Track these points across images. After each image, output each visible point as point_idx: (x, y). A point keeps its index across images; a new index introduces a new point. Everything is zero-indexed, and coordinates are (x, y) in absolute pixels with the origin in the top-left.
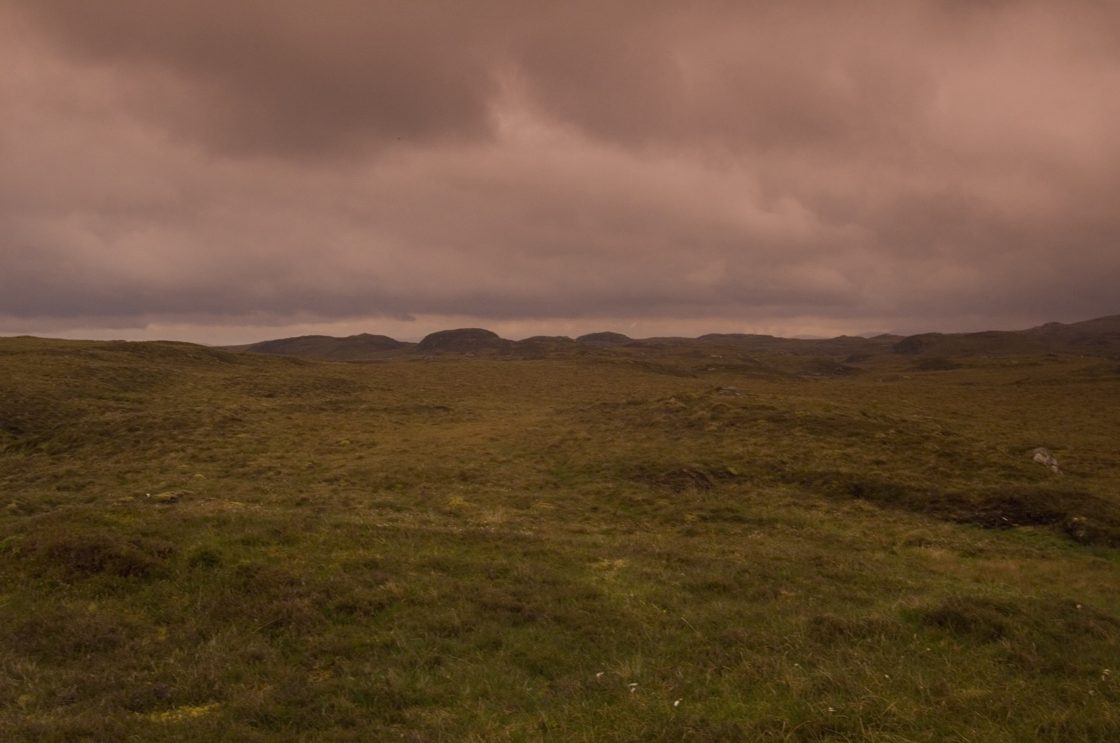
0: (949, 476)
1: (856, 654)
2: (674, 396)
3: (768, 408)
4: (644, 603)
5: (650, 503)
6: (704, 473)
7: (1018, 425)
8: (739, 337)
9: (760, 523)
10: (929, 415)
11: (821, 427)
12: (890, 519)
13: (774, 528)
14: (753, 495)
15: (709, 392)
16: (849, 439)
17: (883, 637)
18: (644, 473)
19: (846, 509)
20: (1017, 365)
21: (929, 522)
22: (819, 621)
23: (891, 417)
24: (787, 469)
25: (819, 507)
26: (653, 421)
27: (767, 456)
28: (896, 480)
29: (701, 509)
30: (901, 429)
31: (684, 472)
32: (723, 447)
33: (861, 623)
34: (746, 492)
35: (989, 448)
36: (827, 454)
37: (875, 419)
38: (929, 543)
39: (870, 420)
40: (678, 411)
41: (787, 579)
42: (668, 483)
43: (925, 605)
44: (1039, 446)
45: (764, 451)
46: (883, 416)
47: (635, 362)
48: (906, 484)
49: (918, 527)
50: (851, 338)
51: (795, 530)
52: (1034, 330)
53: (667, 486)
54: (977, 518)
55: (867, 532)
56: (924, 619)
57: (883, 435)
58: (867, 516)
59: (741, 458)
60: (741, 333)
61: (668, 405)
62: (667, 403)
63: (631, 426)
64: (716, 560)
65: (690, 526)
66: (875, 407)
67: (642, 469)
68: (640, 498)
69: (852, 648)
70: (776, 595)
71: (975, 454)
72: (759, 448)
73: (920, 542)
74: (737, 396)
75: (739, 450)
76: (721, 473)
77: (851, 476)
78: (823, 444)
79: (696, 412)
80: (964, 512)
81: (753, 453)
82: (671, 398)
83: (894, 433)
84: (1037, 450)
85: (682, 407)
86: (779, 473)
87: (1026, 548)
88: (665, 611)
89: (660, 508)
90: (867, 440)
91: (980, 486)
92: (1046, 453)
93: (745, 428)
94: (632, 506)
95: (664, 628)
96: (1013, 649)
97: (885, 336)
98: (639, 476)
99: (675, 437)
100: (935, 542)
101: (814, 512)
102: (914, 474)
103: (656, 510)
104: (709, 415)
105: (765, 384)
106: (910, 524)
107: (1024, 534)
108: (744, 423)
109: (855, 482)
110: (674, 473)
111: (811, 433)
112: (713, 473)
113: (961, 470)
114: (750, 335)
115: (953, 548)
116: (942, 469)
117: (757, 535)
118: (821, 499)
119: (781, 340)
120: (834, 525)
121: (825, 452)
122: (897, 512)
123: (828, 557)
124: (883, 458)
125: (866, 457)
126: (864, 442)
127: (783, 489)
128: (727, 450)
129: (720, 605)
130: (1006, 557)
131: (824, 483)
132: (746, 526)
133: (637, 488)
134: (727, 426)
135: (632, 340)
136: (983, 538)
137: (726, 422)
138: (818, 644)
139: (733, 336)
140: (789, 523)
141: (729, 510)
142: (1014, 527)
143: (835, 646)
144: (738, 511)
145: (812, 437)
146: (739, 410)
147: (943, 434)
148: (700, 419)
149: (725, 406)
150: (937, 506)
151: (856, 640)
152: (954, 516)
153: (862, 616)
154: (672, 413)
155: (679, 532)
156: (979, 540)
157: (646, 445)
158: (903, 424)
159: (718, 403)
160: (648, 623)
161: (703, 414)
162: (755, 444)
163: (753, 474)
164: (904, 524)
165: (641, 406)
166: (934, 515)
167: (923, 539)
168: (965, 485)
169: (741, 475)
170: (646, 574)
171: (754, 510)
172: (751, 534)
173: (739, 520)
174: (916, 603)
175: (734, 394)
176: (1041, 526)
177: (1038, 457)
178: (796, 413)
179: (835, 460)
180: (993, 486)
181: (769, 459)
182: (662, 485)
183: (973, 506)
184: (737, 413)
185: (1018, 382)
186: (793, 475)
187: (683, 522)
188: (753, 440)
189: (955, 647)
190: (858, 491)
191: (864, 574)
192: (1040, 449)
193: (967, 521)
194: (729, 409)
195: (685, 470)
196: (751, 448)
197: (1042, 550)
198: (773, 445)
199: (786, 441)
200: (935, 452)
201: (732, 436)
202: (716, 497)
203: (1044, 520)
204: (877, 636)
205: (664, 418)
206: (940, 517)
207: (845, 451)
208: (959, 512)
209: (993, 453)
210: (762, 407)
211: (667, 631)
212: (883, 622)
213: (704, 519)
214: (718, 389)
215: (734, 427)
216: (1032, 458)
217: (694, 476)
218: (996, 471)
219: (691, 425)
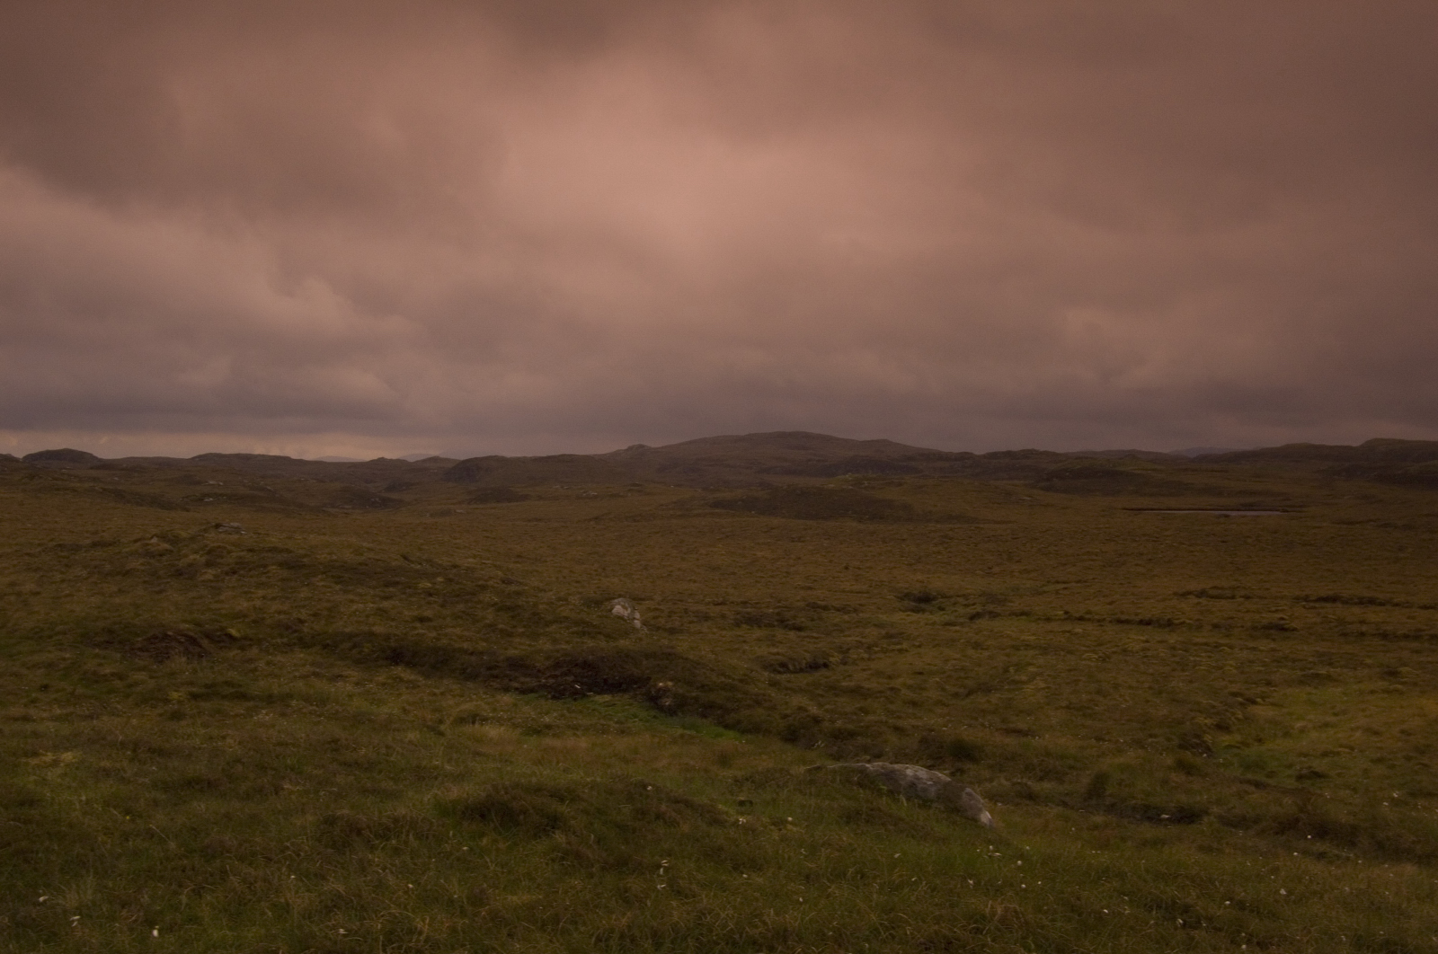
0: (510, 635)
1: (376, 859)
2: (156, 535)
3: (281, 551)
4: (100, 809)
5: (121, 677)
6: (196, 636)
7: (596, 571)
8: (246, 458)
9: (270, 700)
10: (488, 559)
11: (348, 574)
12: (436, 691)
13: (288, 706)
14: (261, 664)
15: (205, 530)
16: (386, 590)
17: (411, 837)
18: (114, 638)
19: (381, 679)
20: (596, 497)
21: (485, 693)
22: (331, 821)
23: (440, 562)
24: (306, 630)
25: (347, 677)
26: (128, 568)
27: (279, 613)
28: (445, 641)
29: (191, 684)
30: (451, 576)
31: (170, 636)
32: (222, 602)
33: (384, 820)
34: (250, 661)
35: (560, 599)
36: (357, 610)
37: (420, 564)
38: (484, 720)
39: (413, 565)
40: (161, 555)
41: (292, 770)
42: (148, 651)
43: (465, 795)
44: (620, 596)
45: (275, 606)
46: (429, 561)
47: (104, 490)
48: (457, 646)
49: (471, 700)
50: (391, 460)
51: (314, 708)
52: (617, 453)
53: (146, 654)
54: (544, 686)
55: (408, 707)
56: (463, 813)
57: (429, 585)
58: (407, 688)
59: (245, 616)
60: (248, 452)
61: (149, 547)
62: (147, 544)
63: (96, 576)
64: (200, 749)
65: (176, 707)
66: (420, 549)
67: (111, 632)
68: (108, 671)
69: (371, 852)
70: (277, 790)
71: (541, 607)
72: (269, 603)
73: (474, 718)
74: (242, 534)
75: (243, 605)
76: (219, 636)
77: (387, 637)
78: (351, 597)
79: (186, 556)
80: (528, 679)
81: (260, 609)
82: (152, 538)
83: (442, 582)
84: (616, 601)
85: (167, 550)
86: (296, 635)
87: (602, 722)
88: (128, 818)
89: (136, 684)
90: (408, 591)
91: (548, 646)
92: (627, 605)
93: (251, 577)
94: (97, 682)
95: (127, 840)
96: (569, 843)
97: (435, 459)
98: (108, 642)
99: (157, 589)
100: (493, 718)
101: (340, 684)
102: (466, 633)
103: (130, 686)
104: (203, 559)
105: (280, 519)
106: (462, 696)
107: (600, 704)
108: (250, 570)
109: (393, 644)
110: (155, 637)
111: (336, 583)
112: (208, 636)
113: (524, 627)
114: (259, 455)
115: (514, 724)
116: (501, 626)
117: (265, 716)
118: (349, 668)
119: (301, 462)
120: (366, 700)
121: (355, 607)
122: (445, 682)
123: (347, 740)
124: (428, 613)
125: (406, 613)
126: (404, 593)
127: (300, 655)
128: (227, 606)
129: (202, 806)
130: (578, 733)
131: (355, 646)
132: (251, 704)
133: (104, 658)
134: (227, 574)
135: (100, 460)
136: (551, 712)
137: (226, 569)
138: (330, 850)
139: (238, 456)
140: (307, 699)
141: (227, 683)
142: (590, 696)
143: (350, 851)
144: (240, 686)
145: (338, 587)
146: (242, 554)
147: (503, 582)
148: (190, 565)
149: (225, 548)
150: (495, 672)
151: (377, 842)
152: (516, 685)
153: (386, 811)
154: (154, 557)
155: (161, 715)
156: (546, 714)
157: (117, 600)
158: (454, 571)
159: (216, 544)
160: (105, 834)
161: (195, 559)
162: (264, 597)
163: (261, 636)
164: (454, 696)
165: (110, 548)
166: (492, 684)
167: (477, 715)
168: (530, 645)
169: (245, 638)
170: (105, 770)
171: (262, 683)
172: (257, 715)
173: (243, 697)
174: (454, 792)
175: (237, 533)
176: (621, 694)
177: (618, 609)
178: (318, 557)
179: (368, 616)
180: (564, 647)
181: (282, 617)
182: (139, 653)
183: (539, 671)
184: (241, 558)
185: (596, 518)
186: (313, 637)
187: (167, 701)
188: (261, 593)
189: (501, 846)
190: (397, 656)
191: (392, 759)
192: (620, 599)
193: (532, 691)
194: (229, 552)
195: (170, 633)
196: (258, 603)
197: (622, 723)
198: (287, 598)
199: (304, 593)
200: (493, 606)
201: (234, 587)
202: (212, 668)
203: (624, 686)
204: (404, 836)
205: (142, 564)
206: (498, 686)
207: (381, 606)
208: (522, 679)
209: (562, 605)
210: (274, 550)
211: (131, 843)
212: (411, 817)
213: (195, 697)
214: (217, 526)
215: (236, 576)
216: (611, 610)
217: (182, 640)
218: (568, 628)
219: (179, 574)
